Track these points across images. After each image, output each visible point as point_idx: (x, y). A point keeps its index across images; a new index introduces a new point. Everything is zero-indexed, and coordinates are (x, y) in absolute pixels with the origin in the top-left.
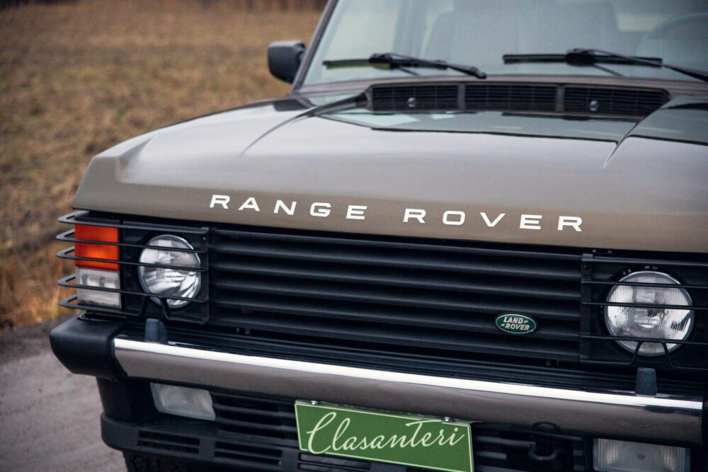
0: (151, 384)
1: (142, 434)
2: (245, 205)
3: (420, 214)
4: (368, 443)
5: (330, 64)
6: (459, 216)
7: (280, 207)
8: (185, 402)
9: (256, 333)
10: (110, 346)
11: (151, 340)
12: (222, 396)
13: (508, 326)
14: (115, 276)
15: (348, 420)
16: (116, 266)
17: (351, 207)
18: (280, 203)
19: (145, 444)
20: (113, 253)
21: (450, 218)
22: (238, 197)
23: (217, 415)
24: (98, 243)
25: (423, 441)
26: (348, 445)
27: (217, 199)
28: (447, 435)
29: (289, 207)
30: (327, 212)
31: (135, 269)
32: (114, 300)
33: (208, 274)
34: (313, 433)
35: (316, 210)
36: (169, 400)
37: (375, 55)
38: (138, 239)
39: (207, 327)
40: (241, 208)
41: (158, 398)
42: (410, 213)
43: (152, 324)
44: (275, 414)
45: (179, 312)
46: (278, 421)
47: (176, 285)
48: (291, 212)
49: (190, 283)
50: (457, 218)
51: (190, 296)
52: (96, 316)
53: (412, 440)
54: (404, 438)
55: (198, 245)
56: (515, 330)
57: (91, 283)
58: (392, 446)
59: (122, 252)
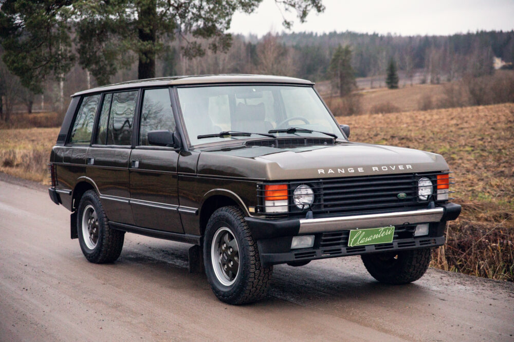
2: (329, 172)
3: (376, 168)
4: (367, 239)
7: (340, 171)
9: (331, 212)
13: (401, 197)
15: (364, 233)
16: (286, 197)
20: (285, 193)
22: (326, 170)
25: (382, 235)
26: (362, 241)
27: (320, 171)
28: (388, 231)
30: (353, 171)
32: (285, 210)
33: (323, 195)
34: (353, 240)
35: (350, 170)
41: (293, 243)
42: (374, 168)
43: (310, 213)
44: (341, 237)
46: (340, 239)
48: (343, 172)
50: (385, 168)
53: (380, 235)
54: (377, 235)
58: (374, 238)
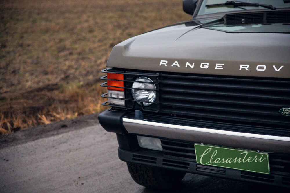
0: (137, 136)
1: (134, 156)
2: (174, 64)
3: (247, 66)
4: (225, 160)
5: (208, 7)
6: (264, 67)
7: (188, 65)
8: (150, 143)
9: (178, 116)
10: (121, 120)
11: (137, 118)
12: (165, 141)
13: (285, 113)
14: (122, 93)
15: (217, 151)
16: (123, 89)
17: (217, 64)
18: (188, 63)
19: (135, 160)
20: (122, 84)
21: (259, 68)
22: (171, 61)
23: (163, 149)
24: (116, 80)
25: (248, 160)
26: (216, 162)
27: (162, 62)
28: (258, 158)
29: (192, 65)
30: (207, 67)
31: (130, 90)
32: (122, 103)
33: (159, 92)
34: (202, 156)
35: (203, 66)
36: (144, 142)
37: (228, 2)
38: (131, 78)
39: (159, 113)
40: (172, 66)
41: (140, 141)
42: (242, 66)
43: (137, 112)
44: (186, 148)
45: (148, 108)
46: (188, 151)
47: (146, 97)
48: (192, 67)
49: (152, 96)
50: (263, 68)
51: (152, 101)
52: (115, 109)
53: (244, 160)
54: (240, 159)
55: (155, 81)
56: (288, 115)
57: (113, 96)
58: (235, 162)
59: (126, 84)
